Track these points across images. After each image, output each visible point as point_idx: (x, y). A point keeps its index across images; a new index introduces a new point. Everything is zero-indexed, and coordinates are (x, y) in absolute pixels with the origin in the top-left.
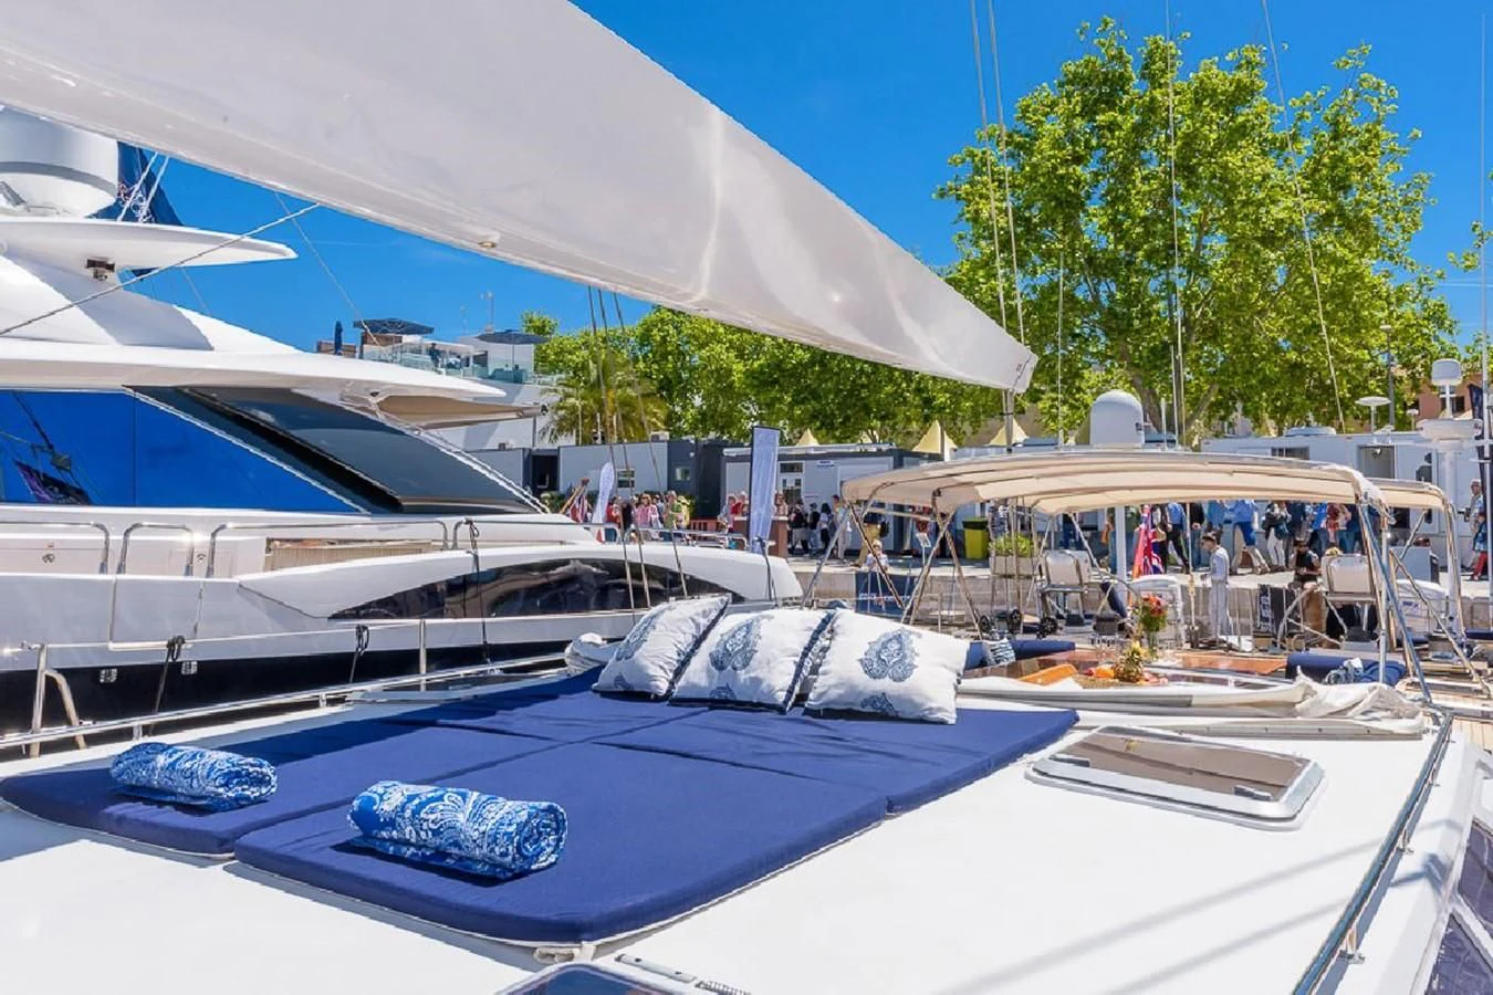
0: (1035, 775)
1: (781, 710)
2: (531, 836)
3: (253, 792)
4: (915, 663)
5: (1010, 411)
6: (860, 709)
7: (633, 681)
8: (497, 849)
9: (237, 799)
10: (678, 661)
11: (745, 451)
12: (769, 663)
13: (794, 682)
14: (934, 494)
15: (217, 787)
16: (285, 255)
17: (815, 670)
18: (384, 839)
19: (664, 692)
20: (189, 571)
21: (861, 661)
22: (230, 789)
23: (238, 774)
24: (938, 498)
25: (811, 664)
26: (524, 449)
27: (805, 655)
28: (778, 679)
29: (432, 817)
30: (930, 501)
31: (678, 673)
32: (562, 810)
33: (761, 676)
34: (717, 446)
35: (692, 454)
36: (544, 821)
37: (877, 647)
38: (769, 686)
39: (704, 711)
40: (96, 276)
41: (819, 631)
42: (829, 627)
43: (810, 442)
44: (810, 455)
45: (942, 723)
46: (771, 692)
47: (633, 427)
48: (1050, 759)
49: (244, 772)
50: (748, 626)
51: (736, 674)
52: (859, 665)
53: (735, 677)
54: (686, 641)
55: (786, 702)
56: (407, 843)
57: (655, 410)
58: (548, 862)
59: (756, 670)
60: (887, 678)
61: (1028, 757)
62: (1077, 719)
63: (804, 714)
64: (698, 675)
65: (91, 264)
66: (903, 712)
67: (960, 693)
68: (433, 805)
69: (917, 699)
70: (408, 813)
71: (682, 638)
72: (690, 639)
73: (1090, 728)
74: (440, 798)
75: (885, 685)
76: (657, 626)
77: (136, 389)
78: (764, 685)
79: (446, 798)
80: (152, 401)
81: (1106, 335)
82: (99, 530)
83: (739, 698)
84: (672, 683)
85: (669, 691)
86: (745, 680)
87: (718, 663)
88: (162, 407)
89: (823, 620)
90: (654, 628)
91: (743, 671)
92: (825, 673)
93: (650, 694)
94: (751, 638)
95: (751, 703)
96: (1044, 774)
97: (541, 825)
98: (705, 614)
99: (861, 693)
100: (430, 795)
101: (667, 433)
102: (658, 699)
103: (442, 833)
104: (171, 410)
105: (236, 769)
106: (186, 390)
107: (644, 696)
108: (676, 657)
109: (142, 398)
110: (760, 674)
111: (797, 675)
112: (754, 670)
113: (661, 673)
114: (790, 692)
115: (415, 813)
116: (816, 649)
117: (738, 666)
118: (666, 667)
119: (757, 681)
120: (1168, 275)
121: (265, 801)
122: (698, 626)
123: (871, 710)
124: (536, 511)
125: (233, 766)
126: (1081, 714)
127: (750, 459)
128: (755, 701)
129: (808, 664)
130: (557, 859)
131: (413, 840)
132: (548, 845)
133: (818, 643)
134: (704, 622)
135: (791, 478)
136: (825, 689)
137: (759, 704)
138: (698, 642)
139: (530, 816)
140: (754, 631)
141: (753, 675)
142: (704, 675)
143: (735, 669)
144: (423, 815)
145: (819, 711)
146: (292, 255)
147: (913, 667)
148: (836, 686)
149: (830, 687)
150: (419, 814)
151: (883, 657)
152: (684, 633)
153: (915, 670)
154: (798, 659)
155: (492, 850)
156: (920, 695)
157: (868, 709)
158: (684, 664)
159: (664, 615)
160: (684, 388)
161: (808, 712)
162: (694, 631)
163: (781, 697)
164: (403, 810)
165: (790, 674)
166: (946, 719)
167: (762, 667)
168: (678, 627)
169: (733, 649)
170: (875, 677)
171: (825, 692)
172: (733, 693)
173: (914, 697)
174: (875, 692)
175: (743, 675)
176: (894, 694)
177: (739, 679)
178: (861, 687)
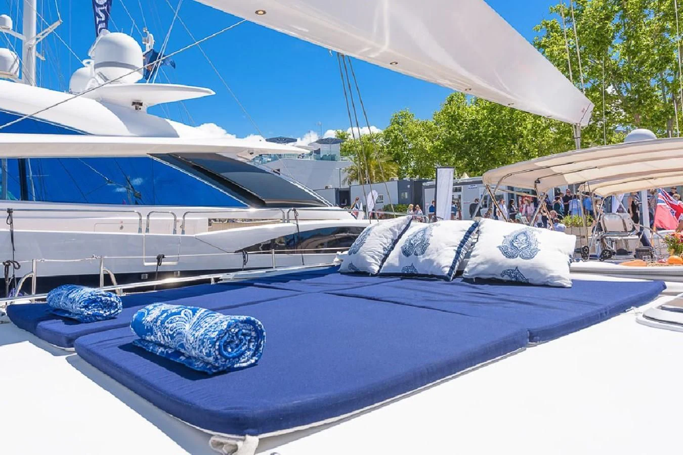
0: (644, 319)
1: (446, 278)
2: (231, 342)
3: (105, 312)
4: (539, 248)
5: (579, 136)
6: (500, 278)
7: (359, 267)
8: (204, 350)
9: (94, 315)
10: (384, 254)
11: (433, 183)
12: (437, 251)
13: (454, 262)
14: (535, 182)
15: (81, 308)
16: (210, 93)
17: (468, 256)
18: (148, 341)
19: (376, 272)
20: (175, 232)
21: (499, 247)
22: (89, 309)
23: (94, 301)
24: (538, 184)
25: (465, 252)
26: (335, 188)
27: (461, 246)
28: (445, 259)
29: (171, 325)
30: (534, 186)
31: (383, 261)
32: (260, 323)
33: (433, 258)
34: (420, 182)
35: (409, 186)
36: (244, 331)
37: (511, 238)
38: (437, 264)
39: (399, 280)
40: (136, 109)
41: (470, 232)
42: (477, 229)
43: (466, 177)
44: (465, 183)
45: (562, 287)
46: (440, 267)
47: (382, 176)
48: (658, 308)
49: (99, 300)
50: (425, 230)
51: (418, 258)
52: (498, 249)
53: (417, 260)
54: (388, 242)
55: (450, 274)
56: (160, 345)
57: (393, 168)
58: (249, 363)
59: (431, 255)
60: (519, 257)
61: (634, 310)
62: (665, 287)
63: (463, 281)
64: (394, 258)
65: (134, 103)
66: (532, 279)
67: (572, 271)
68: (173, 317)
69: (542, 272)
70: (159, 323)
71: (385, 241)
72: (390, 241)
73: (675, 294)
74: (179, 313)
75: (518, 261)
76: (371, 235)
77: (151, 155)
78: (435, 264)
79: (182, 313)
80: (159, 160)
81: (625, 110)
82: (138, 215)
83: (419, 272)
84: (381, 267)
85: (379, 271)
86: (423, 261)
87: (406, 252)
88: (164, 163)
89: (473, 226)
90: (369, 235)
91: (421, 256)
92: (474, 256)
93: (369, 273)
94: (426, 237)
95: (427, 275)
96: (653, 319)
97: (241, 332)
98: (398, 227)
99: (501, 266)
100: (173, 311)
101: (398, 178)
102: (373, 275)
103: (175, 337)
104: (168, 164)
105: (93, 297)
106: (173, 155)
107: (365, 274)
108: (382, 251)
109: (155, 159)
110: (433, 257)
111: (456, 258)
112: (429, 255)
113: (373, 261)
114: (452, 268)
115: (163, 323)
116: (468, 243)
117: (418, 253)
118: (377, 257)
119: (431, 262)
120: (662, 76)
121: (115, 318)
122: (394, 233)
123: (509, 279)
124: (328, 206)
125: (92, 295)
126: (667, 283)
127: (436, 186)
128: (429, 274)
129: (464, 251)
130: (256, 361)
131: (162, 342)
132: (249, 349)
133: (469, 239)
134: (398, 232)
135: (456, 194)
136: (475, 265)
137: (433, 276)
138: (395, 242)
139: (229, 326)
140: (428, 233)
141: (427, 258)
142: (398, 259)
143: (417, 255)
144: (166, 324)
145: (472, 279)
146: (214, 93)
147: (537, 250)
148: (482, 263)
149: (479, 264)
150: (164, 324)
151: (515, 244)
152: (387, 238)
153: (539, 252)
154: (456, 248)
155: (201, 352)
156: (544, 268)
157: (506, 278)
158: (387, 256)
159: (375, 228)
160: (406, 159)
161: (466, 280)
162: (392, 236)
163: (447, 270)
164: (156, 322)
165: (452, 258)
166: (565, 284)
167: (433, 253)
168: (383, 234)
169: (415, 243)
170: (510, 257)
171: (475, 267)
172: (416, 269)
173: (539, 270)
174: (511, 266)
175: (421, 258)
176: (525, 268)
177: (419, 261)
178: (500, 264)
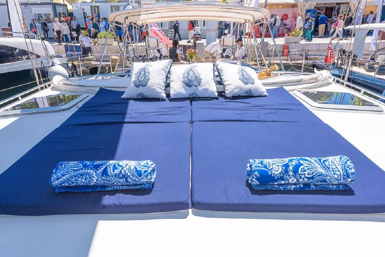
1: (217, 98)
6: (243, 95)
10: (165, 86)
12: (208, 83)
14: (125, 18)
19: (165, 97)
30: (124, 21)
33: (207, 87)
37: (241, 74)
38: (211, 91)
45: (266, 96)
46: (212, 93)
50: (193, 70)
51: (197, 88)
52: (239, 80)
60: (250, 84)
64: (179, 89)
66: (255, 94)
69: (259, 90)
71: (163, 77)
75: (250, 86)
76: (151, 73)
78: (209, 91)
83: (200, 96)
86: (201, 90)
87: (188, 85)
91: (199, 87)
94: (196, 74)
95: (205, 98)
99: (244, 90)
102: (164, 100)
108: (163, 84)
112: (204, 86)
113: (161, 91)
115: (295, 172)
118: (162, 88)
119: (207, 90)
122: (166, 71)
128: (207, 96)
131: (293, 182)
136: (232, 90)
137: (209, 97)
141: (204, 88)
142: (183, 89)
143: (196, 86)
145: (231, 97)
147: (254, 79)
148: (236, 89)
149: (234, 89)
151: (245, 77)
152: (163, 75)
157: (245, 94)
159: (149, 68)
161: (228, 98)
164: (287, 172)
167: (206, 85)
168: (160, 73)
169: (192, 79)
170: (246, 84)
171: (233, 91)
172: (197, 94)
173: (258, 89)
174: (248, 89)
175: (200, 88)
176: (253, 89)
177: (199, 90)
178: (244, 88)
